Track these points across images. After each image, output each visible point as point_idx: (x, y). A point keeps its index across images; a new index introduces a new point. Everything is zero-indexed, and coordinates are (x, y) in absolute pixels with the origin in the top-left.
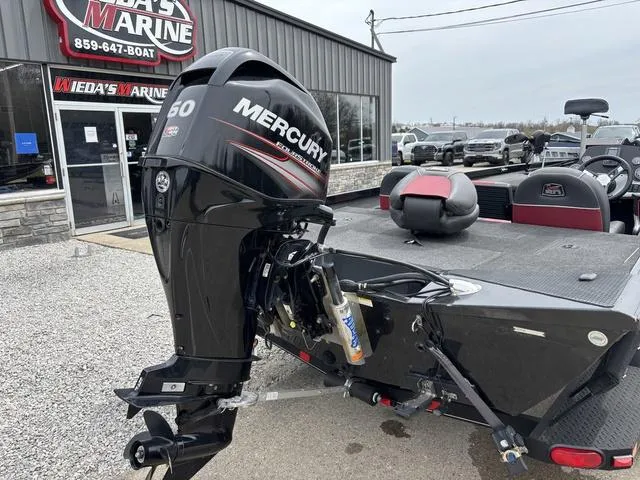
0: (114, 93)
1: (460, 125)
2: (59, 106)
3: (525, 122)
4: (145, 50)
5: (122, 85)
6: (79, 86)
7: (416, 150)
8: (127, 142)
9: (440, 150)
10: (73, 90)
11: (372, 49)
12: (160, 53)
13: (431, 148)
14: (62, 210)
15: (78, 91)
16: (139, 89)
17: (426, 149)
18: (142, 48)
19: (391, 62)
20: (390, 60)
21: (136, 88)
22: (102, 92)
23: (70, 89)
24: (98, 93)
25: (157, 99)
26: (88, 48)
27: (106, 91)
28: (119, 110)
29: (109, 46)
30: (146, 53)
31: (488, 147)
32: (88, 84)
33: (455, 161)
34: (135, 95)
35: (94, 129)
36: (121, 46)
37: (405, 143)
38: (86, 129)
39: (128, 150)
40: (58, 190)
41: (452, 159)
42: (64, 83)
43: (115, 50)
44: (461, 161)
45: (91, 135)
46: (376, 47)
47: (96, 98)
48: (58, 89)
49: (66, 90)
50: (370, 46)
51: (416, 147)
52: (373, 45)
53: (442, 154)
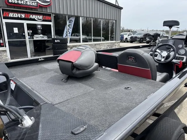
0: (24, 17)
2: (4, 21)
4: (34, 3)
5: (26, 14)
6: (12, 15)
8: (28, 33)
9: (139, 38)
10: (10, 16)
11: (116, 5)
12: (39, 4)
13: (136, 37)
14: (6, 54)
15: (11, 16)
16: (32, 16)
17: (134, 38)
18: (33, 2)
19: (121, 9)
21: (31, 15)
22: (20, 17)
23: (9, 15)
24: (18, 17)
25: (38, 19)
26: (14, 2)
27: (21, 16)
28: (25, 22)
29: (21, 2)
30: (34, 4)
32: (15, 14)
33: (144, 42)
34: (31, 18)
35: (17, 28)
36: (25, 2)
37: (128, 36)
38: (14, 28)
39: (28, 36)
40: (4, 48)
41: (143, 41)
42: (7, 14)
43: (23, 3)
44: (145, 42)
45: (16, 30)
47: (18, 18)
48: (4, 15)
49: (7, 16)
50: (115, 4)
51: (131, 37)
52: (116, 4)
53: (139, 39)
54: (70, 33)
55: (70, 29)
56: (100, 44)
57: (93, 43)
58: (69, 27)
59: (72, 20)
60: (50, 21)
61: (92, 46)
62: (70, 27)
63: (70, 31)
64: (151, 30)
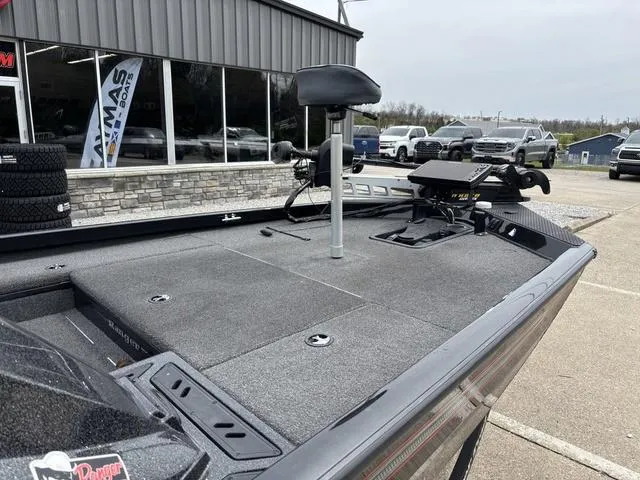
1: (512, 120)
3: (583, 120)
7: (419, 145)
9: (445, 148)
11: (338, 24)
13: (436, 145)
17: (429, 146)
20: (356, 35)
31: (500, 147)
37: (411, 137)
46: (342, 22)
50: (336, 20)
51: (419, 143)
52: (339, 19)
53: (447, 152)
54: (118, 124)
55: (119, 108)
56: (262, 169)
57: (226, 165)
58: (116, 102)
59: (129, 72)
60: (13, 73)
61: (225, 177)
62: (120, 100)
63: (116, 118)
64: (516, 118)
